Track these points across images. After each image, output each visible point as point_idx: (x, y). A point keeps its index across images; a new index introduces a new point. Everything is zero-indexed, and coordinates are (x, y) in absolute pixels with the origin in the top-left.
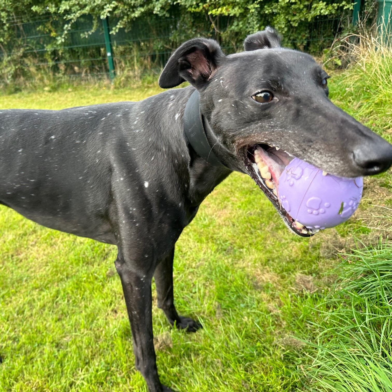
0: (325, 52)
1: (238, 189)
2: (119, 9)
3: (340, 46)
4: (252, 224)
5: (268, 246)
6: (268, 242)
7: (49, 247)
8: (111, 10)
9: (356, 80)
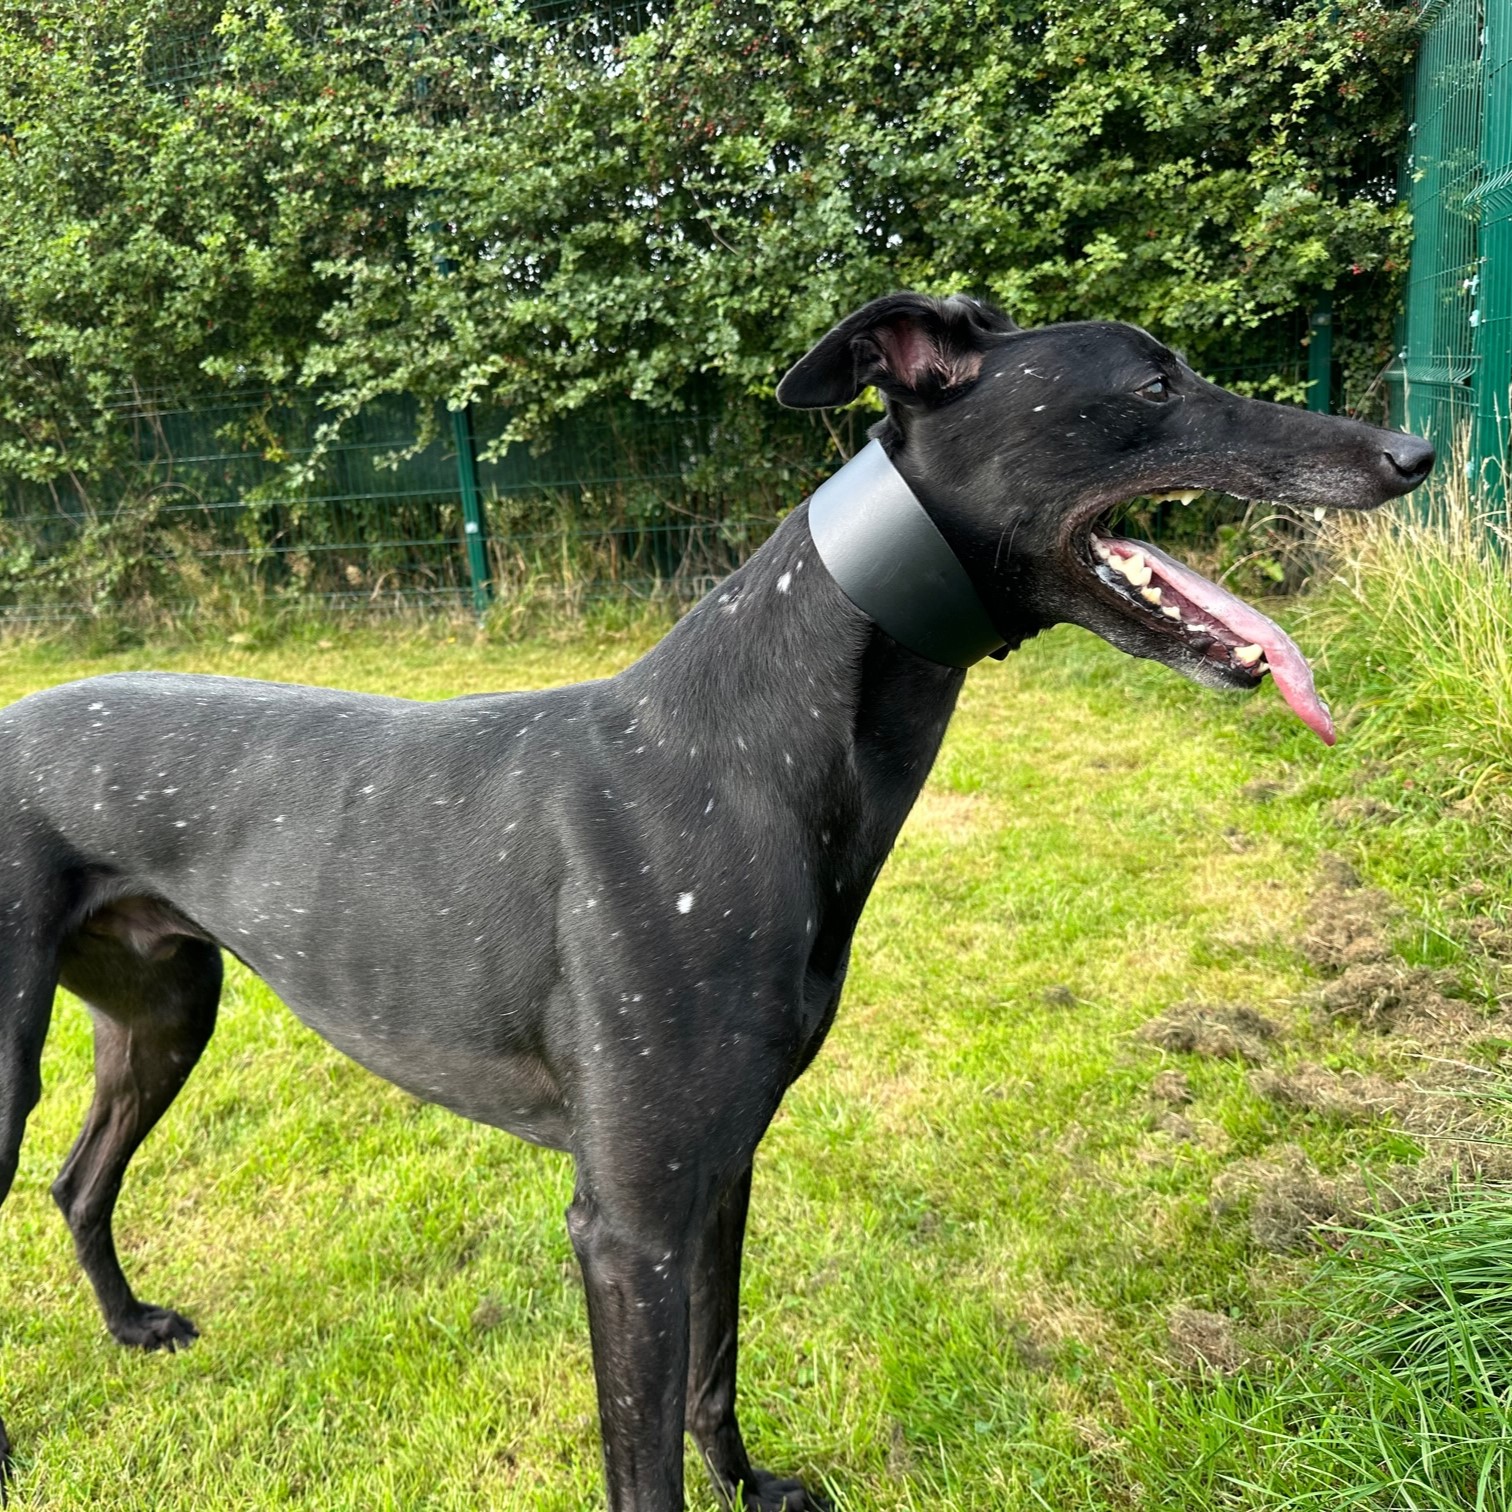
0: (1227, 537)
1: (946, 1004)
2: (512, 382)
3: (1273, 516)
4: (1006, 1131)
5: (1067, 1209)
6: (1066, 1196)
7: (248, 1219)
8: (484, 382)
9: (1337, 631)
